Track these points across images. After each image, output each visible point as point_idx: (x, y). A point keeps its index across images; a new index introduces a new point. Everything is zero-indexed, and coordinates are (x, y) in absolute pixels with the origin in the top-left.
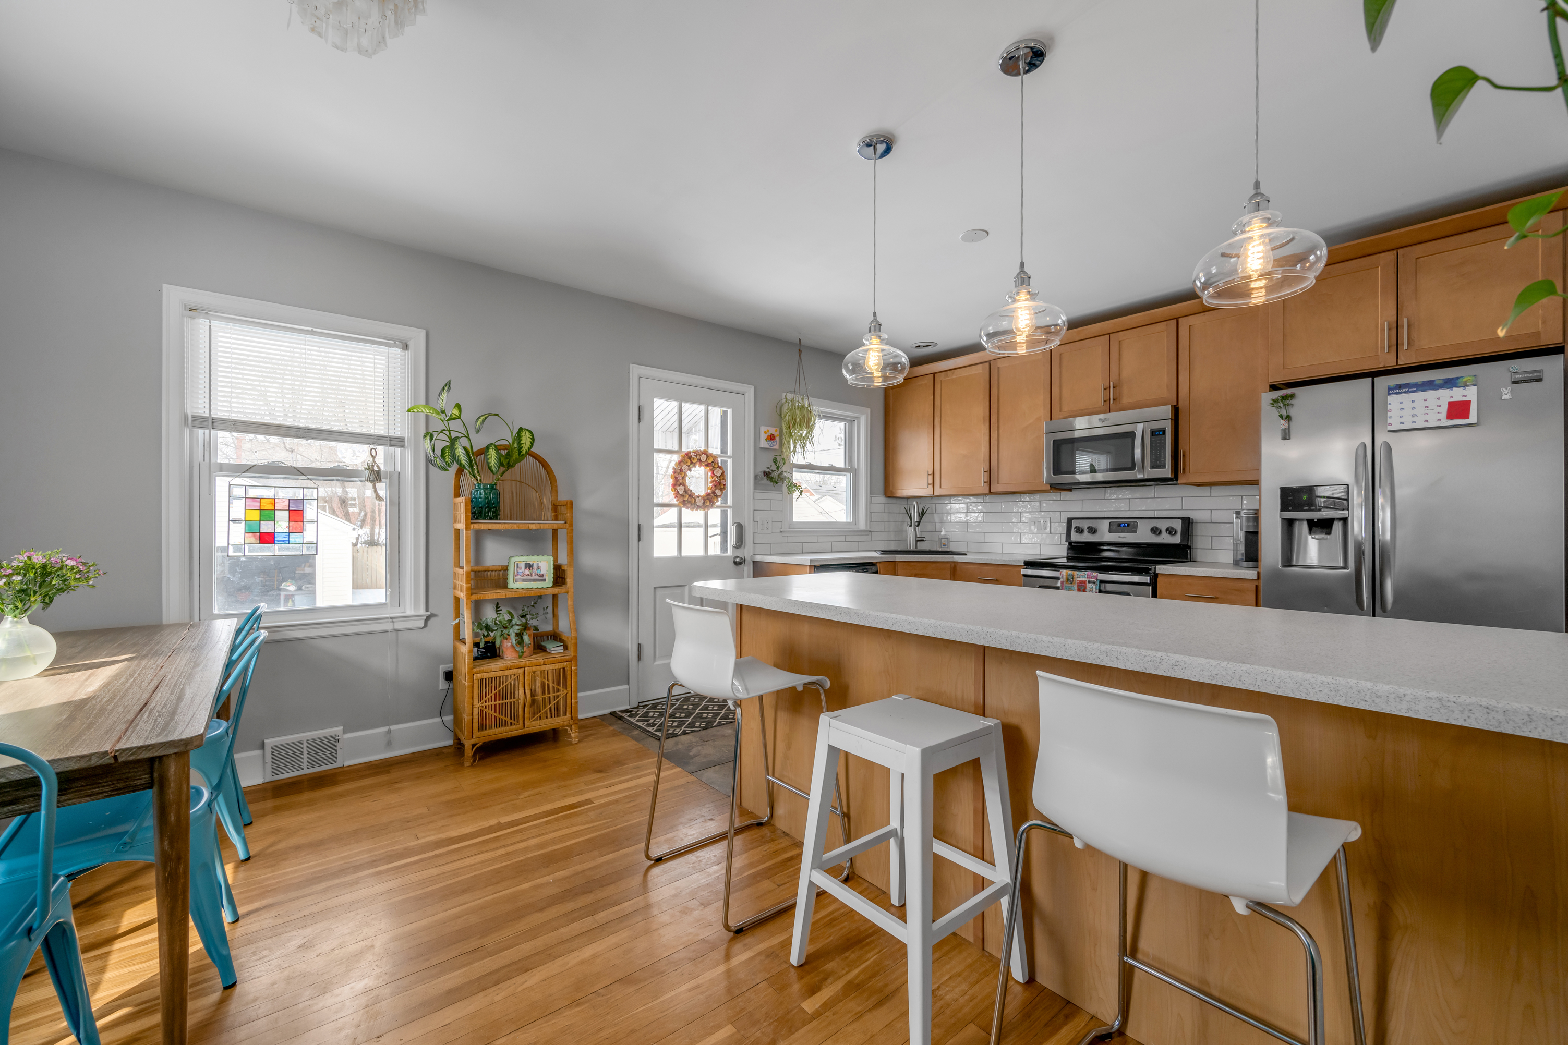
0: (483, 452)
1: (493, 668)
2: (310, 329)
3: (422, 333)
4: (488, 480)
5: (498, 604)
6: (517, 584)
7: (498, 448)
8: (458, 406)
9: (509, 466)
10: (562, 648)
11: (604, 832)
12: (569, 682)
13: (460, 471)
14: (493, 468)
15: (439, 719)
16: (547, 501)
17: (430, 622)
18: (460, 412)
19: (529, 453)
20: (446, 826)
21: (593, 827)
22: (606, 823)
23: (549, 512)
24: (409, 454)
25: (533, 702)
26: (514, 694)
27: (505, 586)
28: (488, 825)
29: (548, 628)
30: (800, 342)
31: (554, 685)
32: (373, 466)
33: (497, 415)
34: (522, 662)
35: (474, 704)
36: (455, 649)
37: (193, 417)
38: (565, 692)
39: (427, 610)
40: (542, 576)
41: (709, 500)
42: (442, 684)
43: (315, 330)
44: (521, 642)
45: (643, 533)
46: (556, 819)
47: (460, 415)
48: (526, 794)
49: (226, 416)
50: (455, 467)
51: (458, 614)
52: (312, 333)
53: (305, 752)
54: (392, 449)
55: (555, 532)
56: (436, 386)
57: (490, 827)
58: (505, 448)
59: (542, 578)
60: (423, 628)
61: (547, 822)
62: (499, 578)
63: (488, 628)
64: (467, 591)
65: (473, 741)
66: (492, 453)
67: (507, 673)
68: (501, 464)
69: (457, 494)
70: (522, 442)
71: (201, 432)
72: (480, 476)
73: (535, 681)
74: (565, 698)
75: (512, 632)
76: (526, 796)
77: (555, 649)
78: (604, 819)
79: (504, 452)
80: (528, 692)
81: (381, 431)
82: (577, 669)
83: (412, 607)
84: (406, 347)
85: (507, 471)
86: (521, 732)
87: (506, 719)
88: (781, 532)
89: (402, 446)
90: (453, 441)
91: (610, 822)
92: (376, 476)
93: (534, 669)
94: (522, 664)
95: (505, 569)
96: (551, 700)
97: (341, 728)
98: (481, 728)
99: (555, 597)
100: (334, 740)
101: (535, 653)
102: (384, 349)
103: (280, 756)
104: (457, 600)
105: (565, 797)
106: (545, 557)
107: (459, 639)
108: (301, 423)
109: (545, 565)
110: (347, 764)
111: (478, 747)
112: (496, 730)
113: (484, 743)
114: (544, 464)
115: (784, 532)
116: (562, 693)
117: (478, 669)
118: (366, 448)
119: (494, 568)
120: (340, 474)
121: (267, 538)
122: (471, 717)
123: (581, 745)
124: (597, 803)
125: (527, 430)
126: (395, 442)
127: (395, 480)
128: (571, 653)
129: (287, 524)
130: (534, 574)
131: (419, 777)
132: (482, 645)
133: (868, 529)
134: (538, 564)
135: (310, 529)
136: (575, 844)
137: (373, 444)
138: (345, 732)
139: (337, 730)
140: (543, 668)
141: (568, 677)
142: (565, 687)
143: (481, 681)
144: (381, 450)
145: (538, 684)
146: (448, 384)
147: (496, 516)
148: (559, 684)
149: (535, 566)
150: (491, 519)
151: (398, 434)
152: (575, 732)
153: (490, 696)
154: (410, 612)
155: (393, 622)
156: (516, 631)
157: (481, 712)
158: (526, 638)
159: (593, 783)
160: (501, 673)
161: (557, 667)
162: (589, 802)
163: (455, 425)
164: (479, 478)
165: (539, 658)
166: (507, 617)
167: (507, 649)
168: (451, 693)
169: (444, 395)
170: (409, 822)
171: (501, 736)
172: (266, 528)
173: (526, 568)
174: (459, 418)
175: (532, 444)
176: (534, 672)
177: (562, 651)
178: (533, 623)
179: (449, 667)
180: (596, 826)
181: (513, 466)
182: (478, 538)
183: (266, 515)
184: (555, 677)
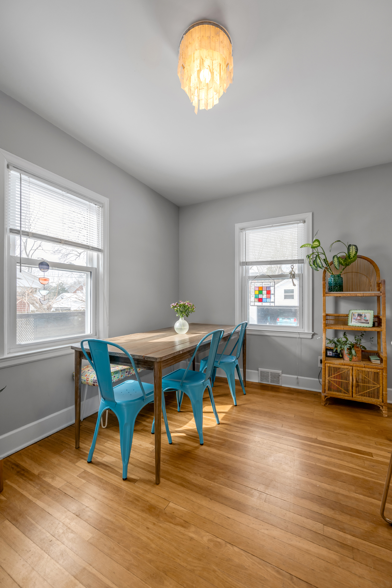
0: (333, 260)
1: (336, 363)
3: (311, 214)
4: (336, 273)
5: (345, 332)
6: (353, 323)
9: (347, 265)
10: (379, 361)
11: (367, 478)
12: (381, 381)
13: (325, 270)
14: (337, 267)
15: (318, 380)
16: (374, 280)
17: (314, 337)
18: (319, 243)
20: (295, 427)
21: (362, 471)
22: (372, 474)
23: (375, 286)
24: (306, 265)
25: (357, 386)
26: (347, 378)
27: (347, 324)
28: (311, 437)
29: (375, 349)
31: (372, 381)
32: (292, 272)
33: (340, 241)
34: (352, 363)
35: (326, 377)
37: (242, 262)
38: (379, 386)
39: (313, 331)
40: (367, 321)
42: (320, 365)
43: (273, 225)
44: (350, 353)
46: (345, 454)
47: (320, 244)
48: (339, 431)
49: (250, 260)
52: (272, 226)
53: (270, 376)
54: (300, 265)
55: (379, 297)
57: (312, 438)
58: (342, 256)
59: (367, 322)
60: (311, 339)
61: (339, 452)
64: (324, 325)
65: (325, 394)
66: (336, 260)
67: (343, 367)
68: (341, 265)
70: (350, 252)
71: (244, 266)
72: (331, 271)
73: (359, 375)
74: (378, 389)
75: (346, 347)
76: (339, 432)
77: (375, 361)
78: (373, 471)
80: (354, 379)
81: (295, 258)
82: (387, 375)
83: (307, 329)
84: (304, 222)
85: (345, 267)
86: (351, 398)
87: (343, 389)
89: (303, 263)
91: (375, 475)
92: (293, 276)
93: (358, 368)
94: (351, 364)
95: (347, 316)
96: (369, 388)
97: (281, 371)
98: (329, 389)
99: (376, 332)
100: (279, 375)
101: (363, 361)
102: (296, 225)
103: (263, 375)
105: (358, 444)
106: (369, 311)
109: (369, 315)
110: (283, 385)
111: (327, 398)
112: (337, 393)
113: (331, 397)
114: (371, 262)
116: (376, 386)
117: (328, 361)
118: (290, 265)
119: (342, 315)
120: (282, 276)
121: (260, 300)
122: (324, 383)
123: (388, 419)
124: (375, 458)
125: (353, 245)
126: (300, 261)
127: (301, 276)
128: (383, 365)
129: (266, 295)
130: (362, 320)
131: (301, 401)
132: (334, 351)
134: (365, 314)
135: (272, 296)
136: (345, 474)
137: (292, 263)
138: (282, 373)
139: (280, 372)
140: (364, 369)
141: (381, 378)
142: (378, 383)
143: (329, 367)
144: (295, 265)
145: (360, 377)
147: (341, 290)
148: (374, 380)
149: (363, 316)
150: (336, 291)
151: (301, 258)
152: (385, 411)
153: (334, 376)
154: (306, 331)
155: (299, 334)
156: (348, 347)
157: (329, 382)
158: (353, 352)
159: (381, 445)
160: (339, 366)
161: (373, 371)
162: (370, 454)
164: (331, 272)
165: (362, 364)
166: (345, 339)
167: (346, 355)
170: (284, 418)
171: (339, 397)
172: (260, 296)
173: (358, 316)
174: (319, 246)
175: (357, 252)
176: (358, 370)
177: (380, 363)
178: (361, 343)
179: (320, 357)
180: (365, 472)
181: (348, 265)
182: (337, 301)
183: (260, 292)
184: (371, 376)
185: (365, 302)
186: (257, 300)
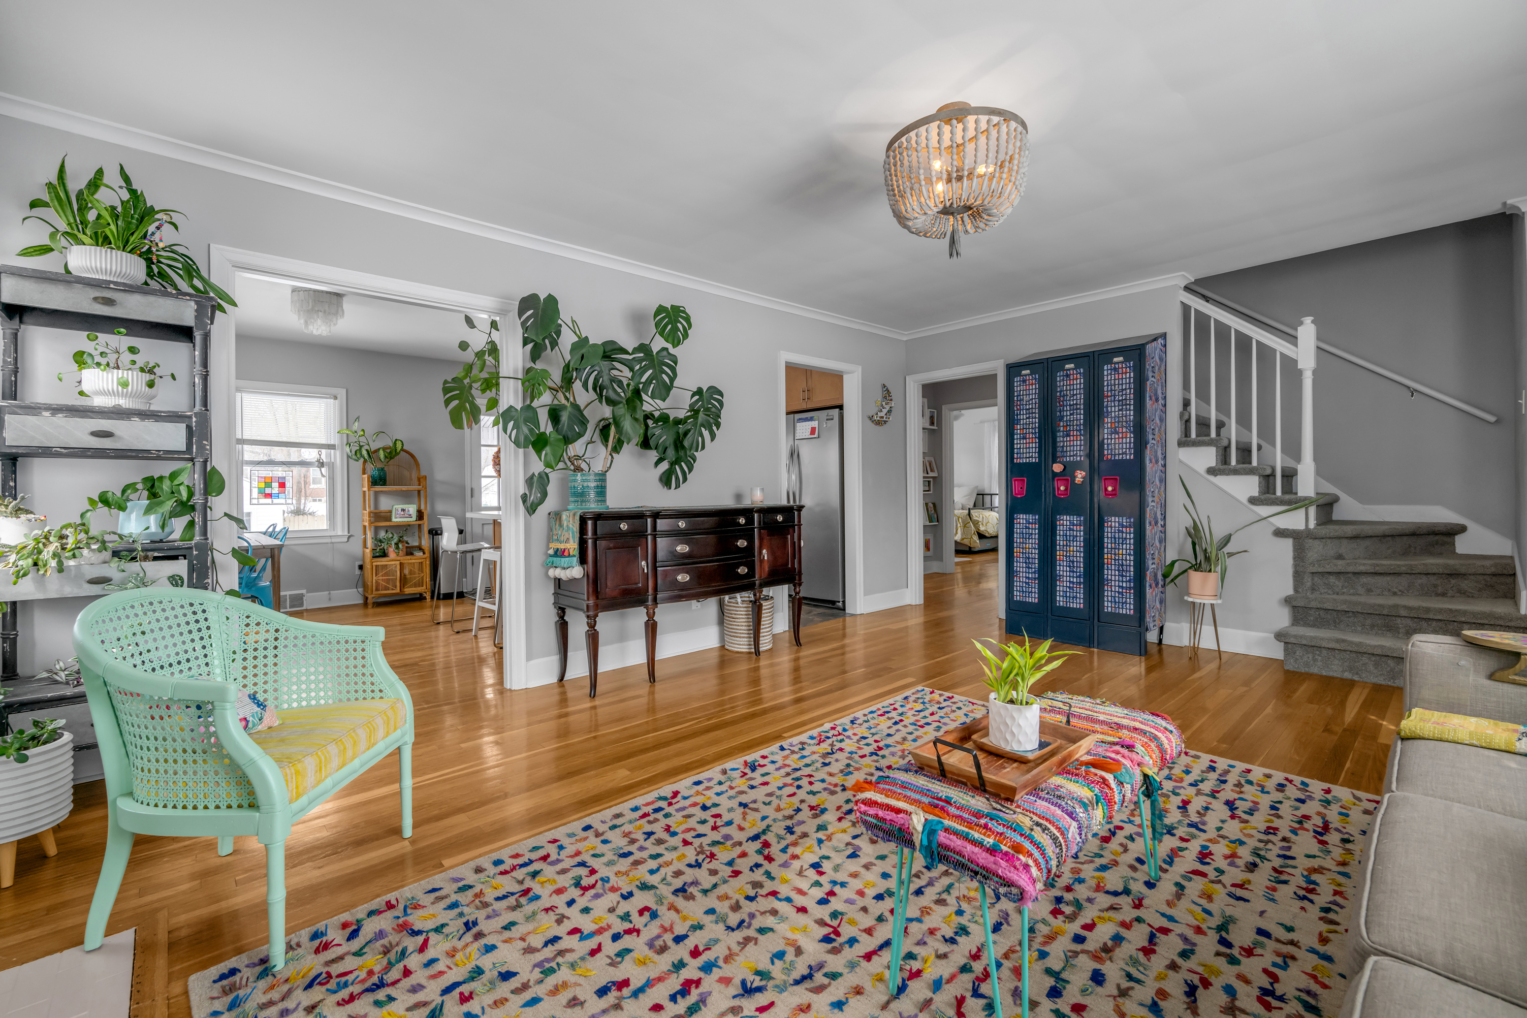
0: (377, 451)
1: (382, 562)
3: (344, 391)
4: (380, 466)
5: (386, 529)
6: (396, 519)
7: (384, 449)
8: (363, 430)
9: (391, 458)
10: (422, 553)
12: (425, 570)
13: (365, 461)
14: (382, 460)
15: (355, 590)
16: (414, 475)
17: (350, 539)
19: (402, 450)
23: (416, 481)
24: (338, 453)
25: (405, 578)
26: (394, 573)
27: (390, 520)
29: (417, 544)
31: (417, 571)
32: (320, 459)
34: (398, 559)
35: (374, 579)
36: (364, 552)
37: (237, 439)
39: (349, 532)
42: (358, 572)
43: (288, 393)
44: (397, 548)
45: (474, 493)
47: (364, 434)
48: (399, 610)
49: (249, 438)
50: (362, 460)
51: (365, 533)
53: (289, 599)
54: (329, 450)
55: (419, 492)
56: (352, 417)
58: (387, 448)
59: (410, 516)
60: (347, 542)
62: (387, 516)
63: (381, 541)
64: (369, 522)
65: (373, 594)
66: (381, 452)
67: (390, 562)
68: (386, 457)
69: (364, 473)
70: (398, 445)
71: (240, 446)
74: (422, 577)
75: (393, 543)
77: (418, 554)
79: (388, 451)
80: (402, 573)
81: (324, 442)
83: (341, 530)
84: (336, 398)
87: (390, 585)
89: (335, 449)
90: (361, 447)
92: (321, 464)
93: (405, 561)
95: (390, 512)
96: (415, 578)
98: (377, 590)
99: (420, 525)
100: (302, 595)
102: (325, 400)
104: (365, 527)
106: (412, 506)
107: (365, 546)
108: (285, 439)
109: (412, 509)
110: (309, 608)
111: (375, 598)
112: (385, 591)
113: (379, 598)
116: (421, 574)
117: (375, 562)
118: (316, 450)
119: (384, 511)
120: (303, 463)
121: (268, 495)
122: (372, 587)
125: (400, 439)
126: (331, 447)
127: (331, 466)
128: (426, 555)
129: (277, 488)
130: (406, 514)
132: (378, 550)
134: (408, 509)
135: (289, 491)
137: (320, 448)
138: (306, 593)
139: (304, 591)
140: (410, 561)
141: (424, 567)
142: (423, 572)
143: (376, 566)
144: (324, 451)
145: (407, 569)
146: (358, 418)
147: (384, 484)
148: (419, 570)
150: (381, 485)
151: (332, 443)
152: (429, 596)
153: (381, 574)
154: (340, 533)
155: (331, 538)
157: (376, 582)
158: (400, 546)
160: (386, 563)
161: (418, 561)
163: (362, 439)
164: (375, 465)
166: (391, 536)
167: (391, 551)
168: (362, 576)
169: (356, 424)
172: (268, 491)
173: (401, 511)
174: (363, 436)
175: (403, 446)
178: (405, 538)
179: (360, 563)
181: (393, 458)
182: (375, 495)
184: (416, 566)
185: (406, 497)
186: (260, 496)
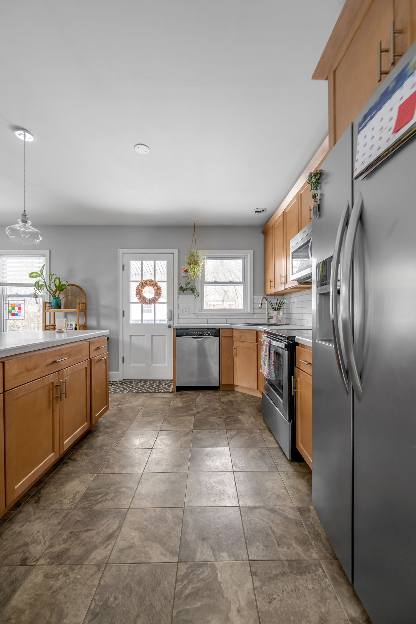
2: (20, 255)
3: (48, 251)
16: (82, 302)
30: (194, 225)
33: (55, 274)
41: (154, 301)
43: (22, 255)
45: (125, 314)
52: (21, 256)
59: (73, 329)
71: (1, 286)
84: (44, 256)
85: (60, 292)
88: (194, 314)
92: (36, 296)
109: (74, 324)
114: (81, 289)
115: (196, 313)
120: (29, 296)
121: (13, 315)
129: (17, 311)
130: (71, 328)
133: (252, 312)
135: (23, 312)
147: (60, 308)
172: (13, 312)
173: (70, 325)
183: (13, 308)
186: (10, 315)
